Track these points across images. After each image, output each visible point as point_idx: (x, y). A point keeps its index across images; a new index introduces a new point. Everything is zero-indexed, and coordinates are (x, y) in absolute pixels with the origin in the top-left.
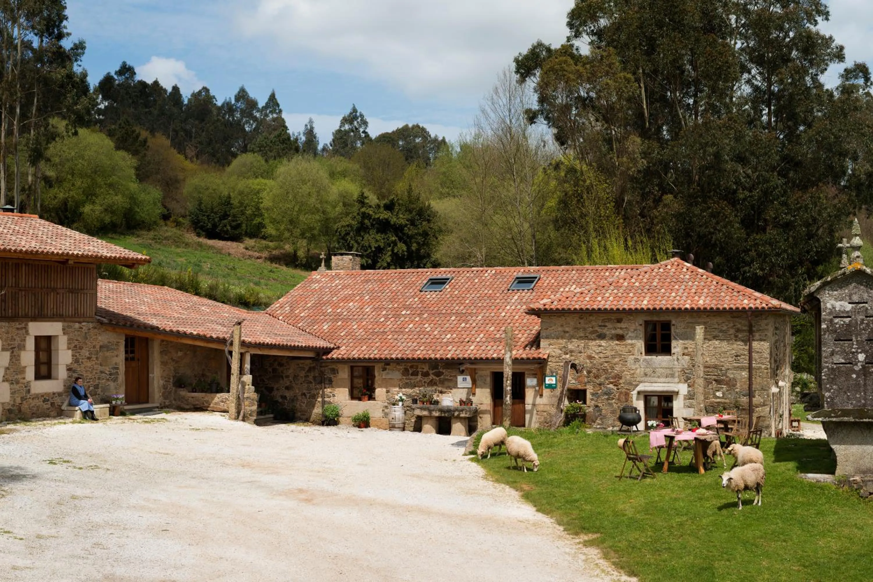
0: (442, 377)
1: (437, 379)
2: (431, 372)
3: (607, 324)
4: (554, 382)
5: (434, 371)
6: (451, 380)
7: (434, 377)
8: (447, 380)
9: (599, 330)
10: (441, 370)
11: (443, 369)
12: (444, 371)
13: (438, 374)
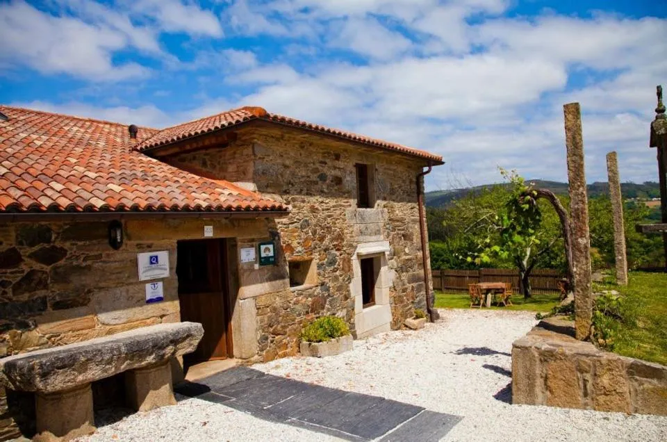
0: (62, 262)
1: (47, 268)
2: (26, 251)
3: (327, 161)
4: (271, 254)
5: (36, 248)
6: (89, 268)
7: (37, 266)
8: (79, 269)
9: (320, 168)
10: (58, 244)
11: (65, 239)
12: (67, 245)
13: (51, 256)
